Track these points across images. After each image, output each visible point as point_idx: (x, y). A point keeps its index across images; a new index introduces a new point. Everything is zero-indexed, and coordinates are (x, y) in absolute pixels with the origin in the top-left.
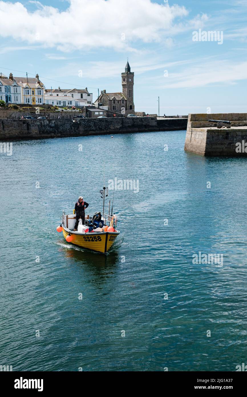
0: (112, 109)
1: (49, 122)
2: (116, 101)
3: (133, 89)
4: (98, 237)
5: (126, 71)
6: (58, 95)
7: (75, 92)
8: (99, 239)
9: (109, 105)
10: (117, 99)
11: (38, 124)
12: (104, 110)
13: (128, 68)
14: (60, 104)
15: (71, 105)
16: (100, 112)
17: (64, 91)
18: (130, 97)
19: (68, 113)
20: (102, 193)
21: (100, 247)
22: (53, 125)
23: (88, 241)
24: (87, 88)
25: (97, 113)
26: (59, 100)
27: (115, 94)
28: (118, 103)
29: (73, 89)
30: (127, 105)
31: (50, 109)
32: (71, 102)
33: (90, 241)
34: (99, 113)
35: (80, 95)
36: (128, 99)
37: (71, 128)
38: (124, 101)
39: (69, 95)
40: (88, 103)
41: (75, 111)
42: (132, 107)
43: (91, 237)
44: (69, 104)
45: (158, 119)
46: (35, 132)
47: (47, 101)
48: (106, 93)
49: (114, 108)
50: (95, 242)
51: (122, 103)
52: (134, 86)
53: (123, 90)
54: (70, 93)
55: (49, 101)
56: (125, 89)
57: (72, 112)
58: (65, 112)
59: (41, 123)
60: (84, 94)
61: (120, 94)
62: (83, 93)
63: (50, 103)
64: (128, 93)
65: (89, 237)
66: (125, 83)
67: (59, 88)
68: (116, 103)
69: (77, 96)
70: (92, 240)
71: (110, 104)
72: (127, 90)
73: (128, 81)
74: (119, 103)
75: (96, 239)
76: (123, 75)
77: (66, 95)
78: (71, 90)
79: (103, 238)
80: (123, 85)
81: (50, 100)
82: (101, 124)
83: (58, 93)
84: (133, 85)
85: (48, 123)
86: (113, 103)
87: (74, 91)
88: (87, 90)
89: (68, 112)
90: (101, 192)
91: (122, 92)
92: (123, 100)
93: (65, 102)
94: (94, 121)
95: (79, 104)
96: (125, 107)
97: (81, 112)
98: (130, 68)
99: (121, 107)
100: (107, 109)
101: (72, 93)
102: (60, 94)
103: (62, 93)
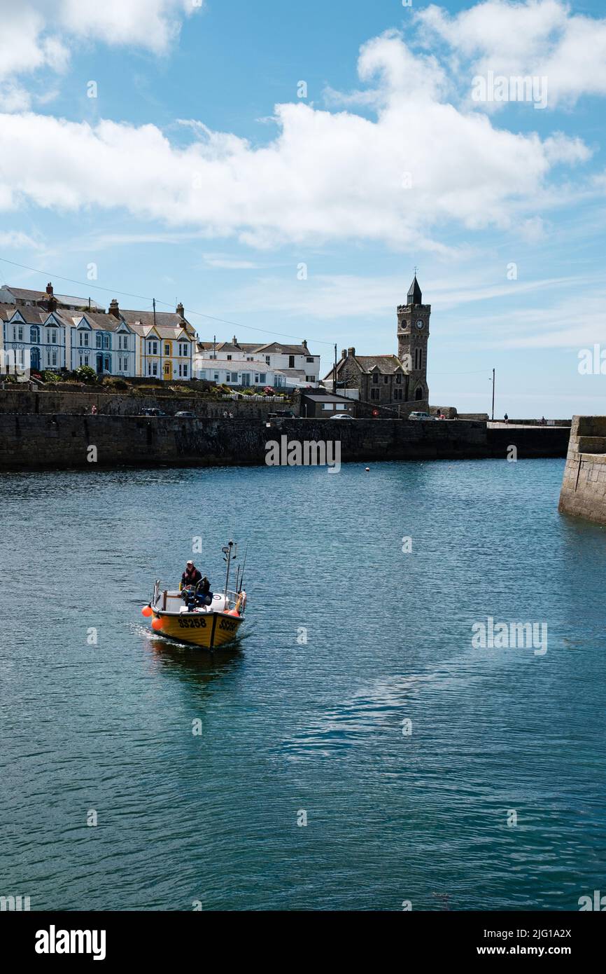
0: (369, 398)
1: (205, 426)
2: (379, 377)
3: (426, 348)
4: (201, 620)
5: (408, 302)
6: (229, 358)
7: (275, 352)
8: (203, 624)
9: (362, 387)
10: (383, 372)
11: (176, 429)
12: (347, 398)
13: (416, 294)
14: (235, 379)
15: (262, 385)
16: (337, 405)
17: (248, 348)
18: (418, 367)
19: (254, 405)
20: (225, 552)
21: (203, 637)
22: (214, 433)
23: (186, 627)
24: (305, 343)
25: (328, 407)
26: (233, 370)
27: (379, 359)
28: (386, 382)
29: (269, 342)
30: (410, 389)
31: (209, 391)
32: (263, 377)
33: (188, 627)
34: (335, 407)
35: (288, 360)
36: (413, 373)
37: (261, 443)
38: (402, 378)
39: (260, 357)
40: (307, 380)
41: (273, 400)
42: (422, 393)
43: (190, 620)
44: (257, 381)
45: (490, 425)
46: (168, 451)
47: (202, 372)
48: (356, 355)
49: (375, 394)
50: (196, 629)
51: (395, 382)
52: (428, 340)
53: (400, 348)
54: (260, 354)
55: (208, 372)
56: (404, 347)
57: (264, 402)
58: (248, 402)
59: (184, 427)
60: (297, 358)
61: (391, 358)
62: (297, 353)
63: (210, 377)
64: (412, 357)
65: (186, 620)
66: (406, 332)
67: (235, 340)
68: (379, 382)
69: (280, 361)
70: (192, 626)
71: (365, 386)
72: (409, 349)
73: (413, 328)
74: (389, 382)
75: (197, 624)
76: (401, 311)
77: (252, 359)
78: (265, 347)
79: (209, 621)
80: (400, 337)
81: (210, 369)
82: (339, 434)
83: (230, 354)
84: (427, 337)
85: (201, 428)
86: (372, 381)
87: (273, 347)
88: (306, 347)
89: (253, 402)
90: (225, 550)
91: (397, 356)
92: (399, 375)
93: (248, 375)
94: (321, 428)
95: (283, 381)
96: (403, 393)
97: (287, 403)
98: (421, 294)
99: (393, 393)
100: (356, 397)
101: (266, 354)
102: (236, 356)
103: (242, 354)
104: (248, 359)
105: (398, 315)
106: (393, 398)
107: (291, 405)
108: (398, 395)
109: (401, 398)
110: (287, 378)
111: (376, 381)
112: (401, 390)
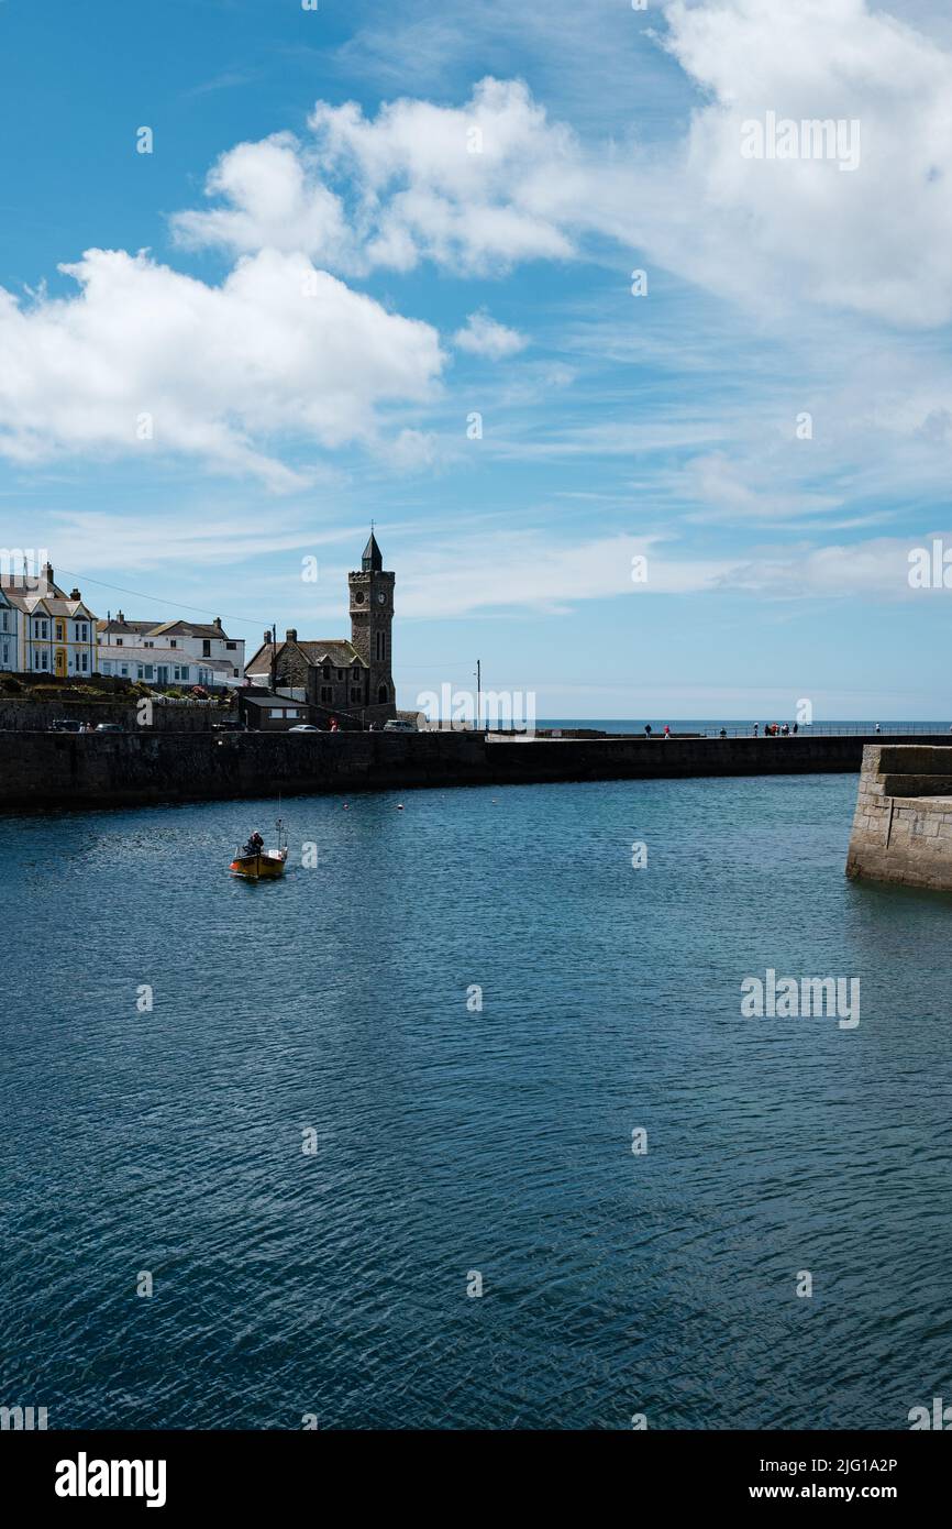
0: (320, 700)
1: (143, 745)
2: (332, 671)
3: (390, 631)
5: (364, 568)
6: (120, 642)
7: (184, 634)
9: (310, 685)
10: (336, 664)
11: (108, 750)
12: (296, 701)
13: (374, 558)
14: (149, 676)
15: (184, 682)
16: (288, 711)
17: (141, 629)
18: (381, 657)
19: (185, 712)
22: (155, 755)
24: (219, 621)
25: (277, 714)
26: (147, 661)
27: (328, 645)
28: (340, 678)
29: (170, 619)
30: (372, 687)
31: (125, 693)
32: (185, 669)
34: (285, 714)
35: (202, 646)
36: (374, 665)
37: (214, 768)
38: (361, 672)
39: (162, 643)
40: (236, 676)
41: (208, 705)
42: (387, 694)
44: (177, 677)
45: (492, 739)
46: (100, 783)
47: (105, 664)
48: (298, 640)
49: (326, 695)
51: (352, 678)
52: (393, 620)
53: (354, 631)
54: (163, 638)
55: (113, 663)
56: (361, 630)
57: (198, 707)
58: (177, 708)
59: (117, 747)
60: (214, 643)
61: (343, 645)
62: (210, 634)
63: (115, 671)
64: (372, 643)
66: (362, 609)
67: (122, 617)
68: (332, 678)
69: (191, 648)
71: (313, 684)
72: (369, 633)
73: (373, 602)
74: (344, 678)
76: (354, 580)
77: (152, 644)
78: (163, 628)
80: (353, 616)
81: (116, 660)
82: (308, 754)
83: (120, 636)
84: (391, 616)
85: (139, 748)
86: (322, 677)
87: (179, 628)
88: (220, 628)
91: (350, 641)
92: (356, 667)
93: (165, 668)
94: (286, 745)
95: (210, 678)
96: (363, 693)
97: (226, 709)
98: (381, 558)
99: (349, 693)
100: (302, 698)
101: (171, 638)
102: (128, 640)
103: (137, 637)
104: (146, 644)
105: (350, 585)
106: (349, 699)
107: (231, 711)
108: (356, 695)
109: (359, 701)
110: (215, 673)
111: (327, 676)
112: (359, 689)
